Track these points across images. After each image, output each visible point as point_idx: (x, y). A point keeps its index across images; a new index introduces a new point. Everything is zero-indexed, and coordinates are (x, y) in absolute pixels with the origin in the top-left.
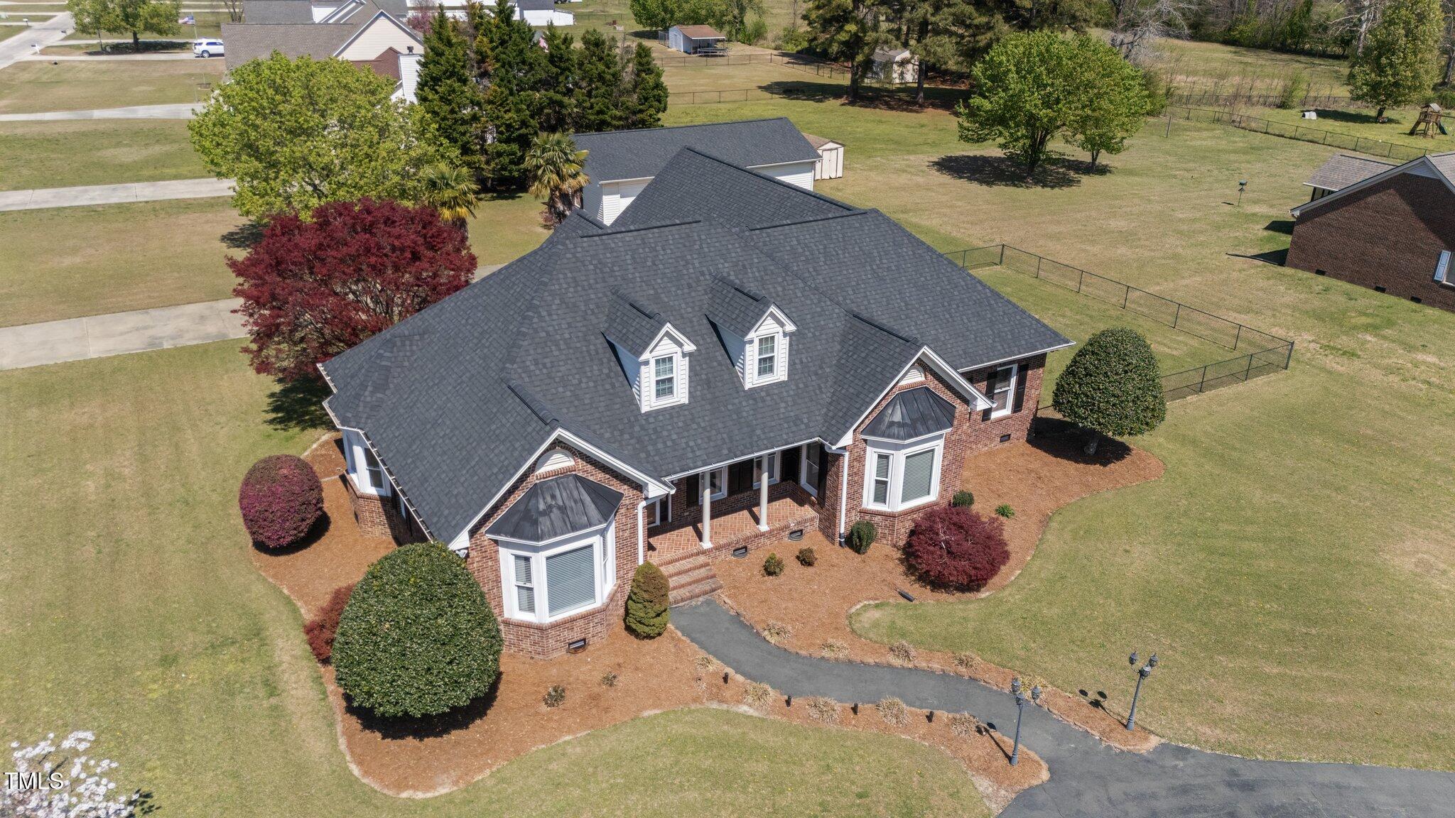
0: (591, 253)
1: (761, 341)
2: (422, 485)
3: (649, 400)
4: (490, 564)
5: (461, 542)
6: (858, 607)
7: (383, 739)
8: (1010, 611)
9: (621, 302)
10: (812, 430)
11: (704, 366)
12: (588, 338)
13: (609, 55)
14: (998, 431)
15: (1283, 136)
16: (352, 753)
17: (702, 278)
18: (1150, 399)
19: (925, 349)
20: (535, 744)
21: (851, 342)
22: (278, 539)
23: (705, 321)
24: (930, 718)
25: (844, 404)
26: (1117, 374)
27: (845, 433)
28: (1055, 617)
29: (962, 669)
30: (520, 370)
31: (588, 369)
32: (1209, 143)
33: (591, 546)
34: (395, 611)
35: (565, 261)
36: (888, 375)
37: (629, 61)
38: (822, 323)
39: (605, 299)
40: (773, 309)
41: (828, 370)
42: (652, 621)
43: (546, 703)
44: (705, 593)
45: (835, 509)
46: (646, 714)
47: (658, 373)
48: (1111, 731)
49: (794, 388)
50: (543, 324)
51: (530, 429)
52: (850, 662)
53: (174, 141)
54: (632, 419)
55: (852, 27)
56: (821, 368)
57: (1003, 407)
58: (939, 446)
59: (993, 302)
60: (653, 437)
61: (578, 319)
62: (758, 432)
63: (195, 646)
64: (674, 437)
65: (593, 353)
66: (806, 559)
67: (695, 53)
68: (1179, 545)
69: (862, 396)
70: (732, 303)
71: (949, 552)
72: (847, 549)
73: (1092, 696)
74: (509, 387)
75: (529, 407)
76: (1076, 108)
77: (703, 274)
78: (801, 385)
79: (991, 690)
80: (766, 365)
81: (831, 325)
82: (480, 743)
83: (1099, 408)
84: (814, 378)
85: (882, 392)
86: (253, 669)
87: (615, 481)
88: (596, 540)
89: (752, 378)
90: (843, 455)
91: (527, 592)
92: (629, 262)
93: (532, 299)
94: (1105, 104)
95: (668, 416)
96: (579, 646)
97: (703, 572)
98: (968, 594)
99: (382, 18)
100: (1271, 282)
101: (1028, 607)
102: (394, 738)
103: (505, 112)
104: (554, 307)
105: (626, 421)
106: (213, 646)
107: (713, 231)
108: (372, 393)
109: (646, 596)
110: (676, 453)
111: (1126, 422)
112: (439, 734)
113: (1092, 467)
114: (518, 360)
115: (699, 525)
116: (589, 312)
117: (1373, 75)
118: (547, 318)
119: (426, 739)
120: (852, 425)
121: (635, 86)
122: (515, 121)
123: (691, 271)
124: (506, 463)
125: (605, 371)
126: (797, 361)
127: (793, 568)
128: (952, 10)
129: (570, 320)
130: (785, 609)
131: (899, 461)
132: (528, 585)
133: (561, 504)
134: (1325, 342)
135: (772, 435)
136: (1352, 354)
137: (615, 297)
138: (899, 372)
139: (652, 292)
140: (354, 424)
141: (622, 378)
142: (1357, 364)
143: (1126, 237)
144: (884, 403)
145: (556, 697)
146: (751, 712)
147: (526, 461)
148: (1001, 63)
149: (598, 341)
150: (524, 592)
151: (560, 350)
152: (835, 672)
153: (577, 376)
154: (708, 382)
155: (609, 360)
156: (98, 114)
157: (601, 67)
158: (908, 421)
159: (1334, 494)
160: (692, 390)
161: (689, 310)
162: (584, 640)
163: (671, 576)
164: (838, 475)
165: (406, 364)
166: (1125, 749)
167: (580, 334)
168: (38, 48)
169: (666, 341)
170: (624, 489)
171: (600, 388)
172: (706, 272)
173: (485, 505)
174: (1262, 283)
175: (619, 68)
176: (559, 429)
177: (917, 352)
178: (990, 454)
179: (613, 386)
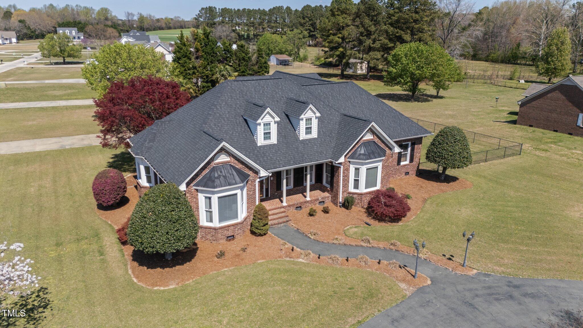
0: (238, 87)
1: (306, 119)
2: (167, 170)
3: (261, 141)
4: (194, 200)
5: (183, 187)
6: (348, 227)
7: (147, 269)
8: (412, 229)
9: (249, 104)
10: (328, 156)
11: (283, 131)
12: (236, 117)
13: (247, 50)
14: (404, 170)
15: (511, 87)
16: (134, 275)
17: (282, 99)
18: (466, 153)
19: (373, 123)
20: (212, 271)
21: (343, 124)
22: (107, 202)
23: (284, 114)
24: (379, 263)
25: (341, 146)
26: (451, 143)
27: (341, 156)
28: (431, 231)
29: (392, 247)
30: (208, 127)
31: (236, 129)
32: (483, 90)
33: (236, 194)
34: (154, 208)
35: (227, 89)
36: (358, 134)
37: (254, 53)
38: (331, 118)
39: (243, 104)
40: (311, 106)
41: (334, 135)
42: (262, 228)
43: (217, 257)
44: (284, 222)
45: (337, 191)
46: (259, 262)
47: (264, 130)
48: (456, 267)
49: (320, 140)
50: (218, 111)
51: (212, 144)
52: (345, 245)
53: (77, 89)
54: (254, 148)
55: (341, 49)
56: (331, 134)
57: (406, 161)
58: (380, 165)
59: (400, 117)
60: (263, 155)
61: (232, 110)
62: (306, 156)
63: (70, 239)
64: (271, 156)
65: (238, 123)
66: (326, 211)
67: (281, 65)
68: (481, 208)
69: (348, 143)
70: (294, 106)
71: (385, 205)
72: (343, 209)
73: (448, 256)
74: (204, 132)
75: (212, 137)
76: (430, 70)
77: (283, 97)
78: (323, 140)
79: (404, 254)
80: (309, 130)
81: (335, 119)
82: (188, 270)
83: (445, 157)
84: (328, 137)
85: (356, 140)
86: (95, 247)
87: (246, 169)
88: (238, 192)
89: (303, 135)
90: (340, 167)
91: (210, 213)
92: (253, 91)
93: (214, 102)
94: (441, 68)
95: (268, 148)
96: (231, 238)
97: (283, 214)
98: (394, 224)
99: (160, 46)
100: (511, 129)
101: (419, 227)
102: (152, 268)
103: (206, 71)
104: (223, 105)
105: (251, 148)
106: (78, 240)
107: (287, 82)
108: (148, 143)
109: (259, 217)
110: (272, 162)
111: (456, 162)
112: (171, 267)
113: (443, 184)
114: (208, 123)
115: (281, 198)
116: (237, 108)
117: (546, 65)
118: (220, 109)
119: (165, 269)
120: (344, 153)
121: (257, 63)
122: (210, 74)
123: (278, 96)
124: (202, 157)
125: (243, 130)
126: (321, 131)
127: (320, 214)
128: (380, 42)
129: (228, 110)
130: (318, 227)
131: (363, 170)
132: (210, 210)
133: (224, 175)
134: (535, 147)
135: (311, 157)
136: (546, 151)
137: (247, 103)
138: (363, 132)
139: (262, 102)
140: (140, 155)
141: (250, 133)
142: (548, 153)
143: (452, 116)
144: (357, 146)
145: (221, 255)
146: (303, 261)
147: (210, 154)
148: (399, 55)
149: (240, 119)
150: (209, 213)
151: (225, 121)
152: (339, 248)
153: (231, 131)
154: (285, 136)
155: (245, 126)
156: (47, 81)
157: (244, 55)
158: (367, 153)
159: (544, 193)
160: (278, 139)
161: (277, 110)
162: (233, 236)
163: (270, 210)
164: (339, 176)
165: (163, 132)
166: (463, 274)
167: (233, 116)
168: (26, 63)
169: (268, 116)
170: (250, 173)
171: (241, 136)
172: (284, 97)
173: (193, 172)
174: (507, 130)
175: (250, 55)
176: (224, 142)
177: (370, 124)
178: (401, 179)
179: (246, 135)
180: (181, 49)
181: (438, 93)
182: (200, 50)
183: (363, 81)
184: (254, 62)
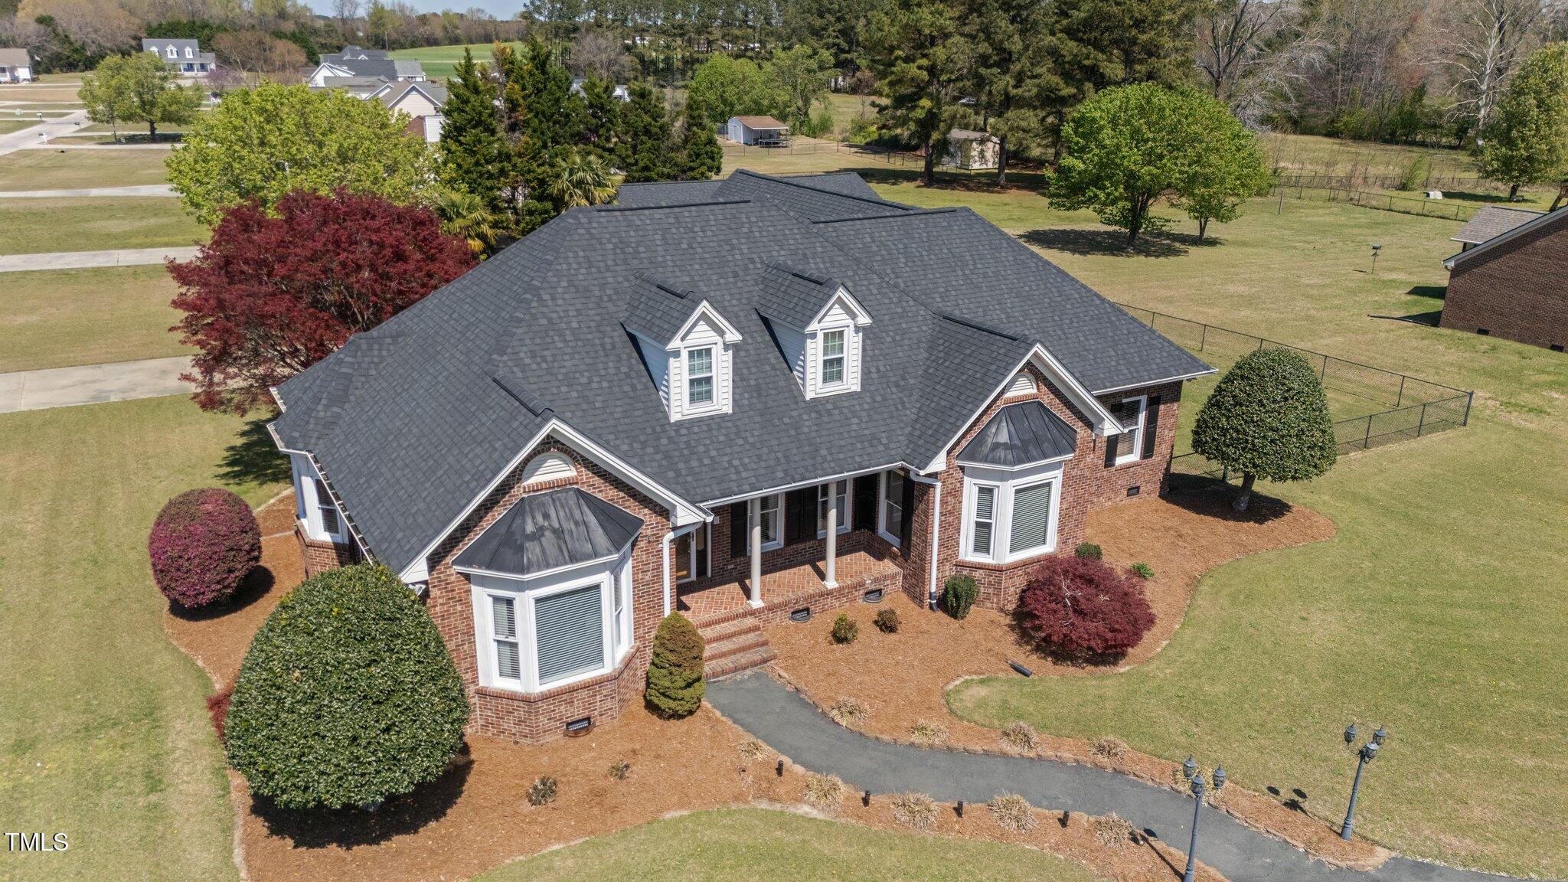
0: (611, 229)
1: (826, 335)
2: (374, 506)
3: (680, 407)
4: (459, 608)
5: (416, 573)
6: (957, 682)
7: (295, 847)
8: (1160, 687)
9: (647, 286)
10: (893, 452)
11: (754, 370)
12: (602, 329)
13: (655, 106)
14: (1124, 482)
15: (1408, 213)
16: (250, 868)
17: (751, 266)
18: (1318, 434)
19: (1038, 348)
20: (510, 854)
21: (941, 348)
22: (196, 596)
23: (755, 317)
24: (1063, 822)
25: (934, 420)
26: (1275, 401)
27: (936, 453)
28: (1221, 695)
29: (1102, 759)
30: (510, 364)
31: (601, 366)
32: (1327, 219)
33: (597, 587)
34: (308, 654)
35: (577, 237)
36: (991, 381)
37: (678, 114)
38: (904, 326)
39: (626, 284)
40: (841, 293)
41: (912, 381)
42: (681, 693)
43: (530, 801)
44: (754, 664)
45: (923, 560)
46: (668, 816)
47: (692, 370)
48: (1320, 840)
49: (868, 400)
50: (545, 310)
51: (515, 424)
52: (950, 749)
53: (174, 215)
54: (658, 429)
55: (926, 103)
56: (904, 379)
57: (1131, 451)
58: (1056, 478)
59: (1114, 319)
60: (686, 452)
61: (591, 306)
62: (824, 452)
63: (64, 726)
64: (714, 453)
65: (609, 347)
66: (886, 624)
67: (756, 144)
68: (1372, 612)
69: (957, 408)
70: (789, 290)
71: (1075, 611)
72: (940, 613)
73: (1286, 795)
74: (495, 380)
75: (517, 399)
76: (1183, 165)
77: (753, 262)
78: (879, 398)
79: (1144, 787)
80: (833, 368)
81: (915, 329)
82: (432, 852)
83: (1254, 445)
84: (894, 390)
85: (983, 401)
86: (136, 757)
87: (631, 502)
88: (604, 579)
89: (814, 386)
90: (933, 486)
91: (509, 648)
92: (658, 242)
93: (533, 279)
94: (1213, 158)
95: (705, 428)
96: (579, 727)
97: (751, 638)
98: (1103, 668)
99: (414, 92)
100: (1426, 342)
101: (1182, 684)
102: (311, 846)
103: (538, 166)
104: (560, 290)
105: (649, 431)
106: (87, 729)
107: (765, 213)
108: (327, 407)
109: (672, 658)
110: (716, 474)
111: (1289, 463)
112: (375, 841)
113: (1245, 525)
114: (509, 350)
115: (747, 582)
116: (605, 298)
117: (1504, 149)
118: (550, 303)
119: (355, 848)
120: (946, 443)
121: (686, 141)
122: (548, 176)
123: (738, 257)
124: (482, 467)
125: (624, 369)
126: (873, 369)
127: (868, 635)
128: (1036, 81)
129: (579, 306)
130: (860, 683)
131: (1006, 494)
132: (511, 639)
133: (556, 525)
134: (1505, 399)
135: (841, 456)
136: (1540, 411)
137: (639, 281)
138: (1005, 376)
139: (687, 279)
140: (300, 445)
141: (646, 379)
142: (1548, 420)
143: (1250, 301)
144: (986, 420)
145: (545, 792)
146: (814, 813)
147: (508, 462)
148: (1094, 120)
149: (616, 334)
150: (507, 649)
151: (565, 341)
152: (930, 762)
153: (586, 374)
154: (758, 389)
155: (630, 357)
156: (95, 192)
157: (647, 119)
158: (1017, 442)
159: (1555, 556)
160: (737, 397)
161: (735, 302)
162: (588, 719)
164: (927, 514)
165: (373, 372)
166: (1343, 864)
167: (593, 324)
168: (45, 138)
169: (702, 326)
170: (644, 514)
171: (616, 389)
172: (757, 260)
173: (451, 520)
174: (1415, 343)
175: (666, 119)
176: (554, 421)
177: (1028, 350)
178: (1115, 509)
179: (634, 388)
180: (466, 102)
181: (1202, 230)
182: (519, 105)
183: (988, 191)
184: (678, 141)
